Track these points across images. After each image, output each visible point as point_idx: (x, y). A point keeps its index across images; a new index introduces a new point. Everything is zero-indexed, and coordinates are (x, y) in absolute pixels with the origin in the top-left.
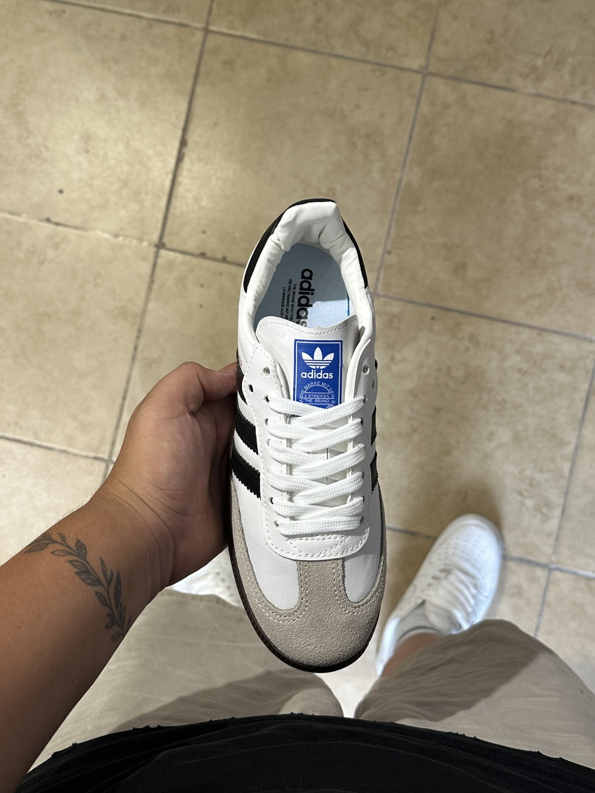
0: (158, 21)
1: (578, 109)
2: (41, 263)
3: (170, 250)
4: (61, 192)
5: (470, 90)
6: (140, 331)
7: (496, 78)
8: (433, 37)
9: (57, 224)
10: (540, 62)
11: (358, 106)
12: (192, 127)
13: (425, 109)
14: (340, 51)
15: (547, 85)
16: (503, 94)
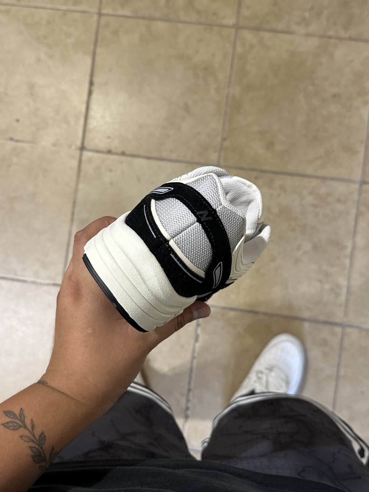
0: (69, 11)
1: (333, 41)
3: (90, 150)
4: (18, 121)
5: (266, 35)
6: (74, 203)
7: (281, 26)
8: (240, 5)
9: (17, 141)
10: (307, 14)
11: (197, 51)
12: (96, 74)
13: (239, 49)
14: (183, 18)
15: (313, 28)
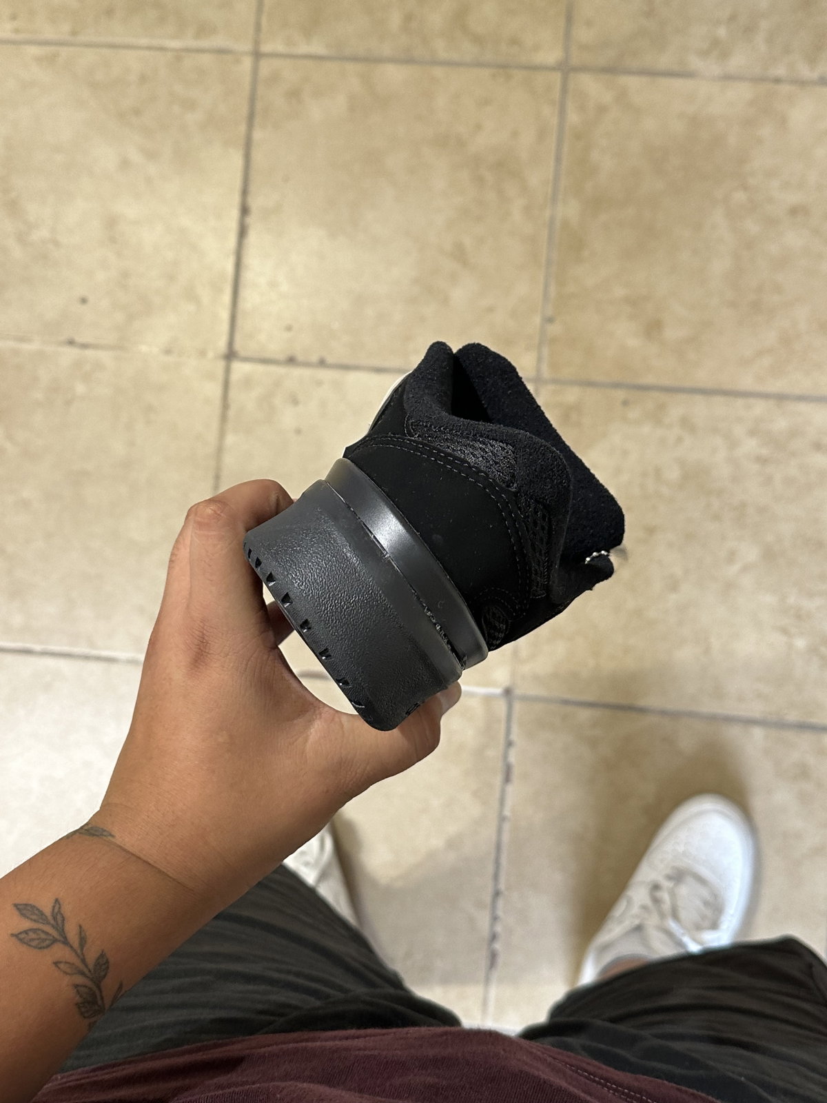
0: (188, 50)
1: (785, 89)
2: (68, 403)
3: (247, 359)
4: (84, 301)
5: (633, 83)
7: (665, 61)
8: (569, 19)
9: (85, 346)
10: (722, 32)
11: (479, 127)
12: (253, 188)
13: (573, 118)
14: (443, 54)
15: (738, 61)
16: (678, 83)
